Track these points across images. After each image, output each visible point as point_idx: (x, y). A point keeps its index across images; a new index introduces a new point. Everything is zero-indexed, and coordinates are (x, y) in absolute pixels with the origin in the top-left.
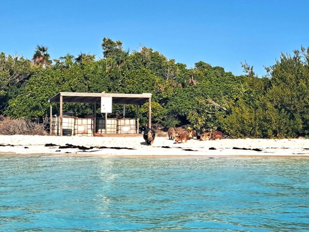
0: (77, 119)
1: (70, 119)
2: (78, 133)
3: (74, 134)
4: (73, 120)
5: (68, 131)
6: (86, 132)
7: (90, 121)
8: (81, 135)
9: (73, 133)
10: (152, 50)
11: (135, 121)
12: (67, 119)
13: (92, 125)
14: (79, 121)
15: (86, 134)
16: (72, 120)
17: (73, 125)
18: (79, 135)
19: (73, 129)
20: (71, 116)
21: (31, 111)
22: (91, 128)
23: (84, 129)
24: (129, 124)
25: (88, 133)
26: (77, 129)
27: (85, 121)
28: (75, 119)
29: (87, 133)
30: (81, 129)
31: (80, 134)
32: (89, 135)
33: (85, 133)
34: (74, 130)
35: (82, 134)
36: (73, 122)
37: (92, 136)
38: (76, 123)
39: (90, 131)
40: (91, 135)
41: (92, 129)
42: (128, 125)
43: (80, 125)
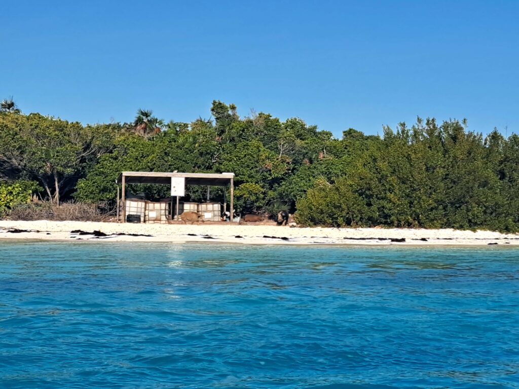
0: (148, 203)
1: (140, 203)
2: (149, 220)
3: (145, 221)
4: (143, 204)
5: (134, 217)
6: (159, 218)
7: (163, 206)
8: (152, 222)
9: (142, 219)
10: (271, 117)
11: (219, 205)
12: (136, 203)
13: (165, 210)
14: (151, 205)
15: (159, 222)
16: (141, 204)
17: (143, 210)
18: (150, 222)
19: (142, 215)
20: (142, 199)
21: (100, 192)
22: (164, 214)
23: (157, 215)
24: (212, 209)
25: (162, 219)
26: (148, 215)
27: (157, 205)
28: (146, 203)
29: (160, 220)
30: (152, 215)
31: (151, 220)
32: (162, 222)
33: (157, 220)
34: (145, 216)
35: (154, 221)
36: (143, 206)
37: (166, 223)
38: (147, 208)
39: (164, 218)
40: (164, 222)
41: (166, 215)
42: (211, 211)
43: (151, 210)
